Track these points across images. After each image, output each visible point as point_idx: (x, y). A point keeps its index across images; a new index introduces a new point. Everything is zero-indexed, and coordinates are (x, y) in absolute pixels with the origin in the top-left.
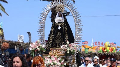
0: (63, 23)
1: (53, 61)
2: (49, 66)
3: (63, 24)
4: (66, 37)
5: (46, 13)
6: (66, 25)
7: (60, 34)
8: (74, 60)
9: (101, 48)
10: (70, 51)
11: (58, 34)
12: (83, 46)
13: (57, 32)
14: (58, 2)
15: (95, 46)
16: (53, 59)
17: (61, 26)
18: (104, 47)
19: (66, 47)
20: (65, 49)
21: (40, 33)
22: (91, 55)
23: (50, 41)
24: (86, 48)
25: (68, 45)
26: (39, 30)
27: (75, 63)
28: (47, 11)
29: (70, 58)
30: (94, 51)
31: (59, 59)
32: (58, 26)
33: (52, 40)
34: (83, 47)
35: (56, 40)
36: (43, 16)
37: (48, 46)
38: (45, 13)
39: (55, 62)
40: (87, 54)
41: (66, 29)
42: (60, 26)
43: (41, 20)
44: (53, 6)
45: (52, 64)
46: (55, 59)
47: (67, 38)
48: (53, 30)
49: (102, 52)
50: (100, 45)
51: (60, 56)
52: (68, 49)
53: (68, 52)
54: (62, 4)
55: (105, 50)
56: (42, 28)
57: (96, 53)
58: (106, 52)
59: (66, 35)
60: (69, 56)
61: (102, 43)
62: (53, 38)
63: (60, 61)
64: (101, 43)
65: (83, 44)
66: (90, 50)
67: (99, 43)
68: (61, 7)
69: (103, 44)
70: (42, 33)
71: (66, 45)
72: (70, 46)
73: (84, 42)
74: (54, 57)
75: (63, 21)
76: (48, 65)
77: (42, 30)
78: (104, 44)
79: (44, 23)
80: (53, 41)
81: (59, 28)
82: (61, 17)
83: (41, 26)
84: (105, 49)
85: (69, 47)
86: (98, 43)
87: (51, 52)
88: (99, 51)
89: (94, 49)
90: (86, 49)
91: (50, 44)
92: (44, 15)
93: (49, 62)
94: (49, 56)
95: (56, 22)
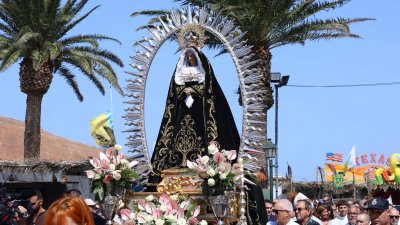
0: (202, 84)
1: (164, 213)
3: (202, 87)
4: (210, 131)
5: (148, 54)
6: (210, 91)
7: (191, 121)
8: (238, 209)
9: (378, 172)
10: (216, 177)
11: (184, 122)
12: (329, 166)
13: (182, 117)
14: (185, 18)
15: (362, 166)
16: (164, 207)
17: (195, 96)
18: (387, 168)
19: (205, 163)
20: (201, 169)
21: (129, 122)
22: (352, 192)
23: (163, 145)
24: (337, 172)
25: (212, 157)
26: (126, 113)
27: (243, 217)
28: (151, 50)
29: (219, 200)
30: (360, 181)
31: (182, 205)
32: (185, 96)
33: (168, 144)
34: (329, 170)
35: (180, 141)
36: (139, 67)
37: (157, 165)
38: (144, 55)
39: (171, 217)
40: (339, 188)
41: (212, 104)
42: (192, 94)
43: (133, 78)
44: (168, 31)
45: (160, 222)
46: (170, 207)
47: (213, 135)
48: (171, 110)
49: (381, 182)
50: (377, 164)
51: (190, 195)
52: (212, 172)
53: (211, 182)
54: (196, 22)
55: (392, 178)
56: (138, 107)
57: (366, 185)
58: (392, 181)
59: (210, 125)
60: (216, 194)
61: (382, 157)
62: (170, 137)
63: (187, 214)
64: (377, 158)
65: (330, 162)
66: (349, 178)
67: (373, 156)
68: (194, 34)
69: (386, 161)
70: (135, 122)
71: (206, 159)
72: (219, 159)
73: (332, 154)
74: (167, 201)
75: (202, 79)
77: (136, 112)
78: (389, 160)
79: (142, 90)
80: (170, 146)
81: (190, 102)
82: (196, 64)
83: (132, 98)
84: (390, 174)
85: (213, 162)
86: (369, 158)
87: (162, 183)
88: (372, 179)
89: (359, 174)
90: (339, 176)
91: (161, 157)
92: (142, 63)
93: (149, 218)
94: (150, 197)
95: (179, 81)
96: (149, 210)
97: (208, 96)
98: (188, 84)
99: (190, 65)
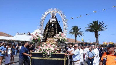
2: (46, 51)
7: (53, 29)
13: (51, 28)
16: (48, 46)
17: (54, 24)
20: (58, 37)
23: (46, 33)
25: (60, 35)
28: (45, 16)
29: (62, 44)
31: (53, 45)
39: (50, 48)
45: (48, 49)
46: (50, 46)
48: (48, 26)
51: (54, 43)
52: (61, 38)
53: (61, 40)
54: (54, 11)
63: (54, 47)
71: (59, 35)
72: (62, 35)
75: (55, 21)
76: (44, 50)
81: (53, 25)
85: (60, 36)
87: (47, 41)
91: (45, 35)
93: (45, 48)
94: (45, 44)
95: (51, 21)
96: (45, 46)
97: (56, 24)
98: (52, 22)
99: (53, 18)
